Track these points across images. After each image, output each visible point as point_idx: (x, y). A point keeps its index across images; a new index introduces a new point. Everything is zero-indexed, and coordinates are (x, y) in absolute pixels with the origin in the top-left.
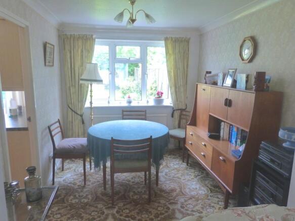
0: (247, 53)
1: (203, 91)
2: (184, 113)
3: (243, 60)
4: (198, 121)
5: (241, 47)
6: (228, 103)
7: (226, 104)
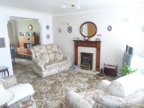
0: (30, 28)
1: (20, 38)
2: (13, 45)
3: (30, 30)
4: (20, 46)
5: (29, 27)
6: (29, 39)
7: (28, 39)
